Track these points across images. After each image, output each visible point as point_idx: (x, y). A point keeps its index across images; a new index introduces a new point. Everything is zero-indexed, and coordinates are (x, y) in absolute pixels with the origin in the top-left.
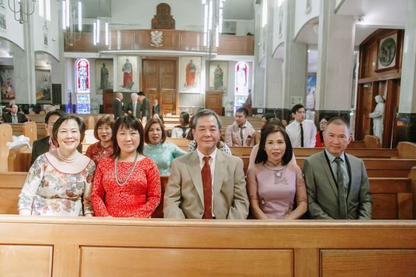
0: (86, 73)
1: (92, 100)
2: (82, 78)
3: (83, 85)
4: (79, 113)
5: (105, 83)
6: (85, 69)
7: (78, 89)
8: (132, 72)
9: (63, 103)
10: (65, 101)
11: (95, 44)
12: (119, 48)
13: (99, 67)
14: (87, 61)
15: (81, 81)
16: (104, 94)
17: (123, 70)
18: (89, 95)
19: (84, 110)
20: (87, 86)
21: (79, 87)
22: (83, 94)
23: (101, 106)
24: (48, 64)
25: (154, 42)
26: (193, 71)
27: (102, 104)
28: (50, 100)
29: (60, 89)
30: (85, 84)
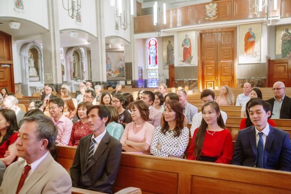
0: (155, 51)
1: (159, 75)
2: (152, 55)
3: (153, 61)
4: (150, 87)
5: (170, 59)
6: (154, 47)
7: (149, 66)
8: (190, 47)
9: (133, 79)
10: (136, 77)
11: (155, 24)
12: (171, 26)
13: (166, 44)
14: (156, 40)
15: (151, 58)
16: (169, 69)
17: (183, 45)
18: (157, 71)
19: (153, 84)
20: (156, 62)
21: (150, 63)
22: (152, 70)
23: (167, 80)
24: (122, 46)
25: (209, 15)
26: (252, 40)
27: (168, 78)
28: (124, 76)
29: (131, 67)
30: (154, 61)
